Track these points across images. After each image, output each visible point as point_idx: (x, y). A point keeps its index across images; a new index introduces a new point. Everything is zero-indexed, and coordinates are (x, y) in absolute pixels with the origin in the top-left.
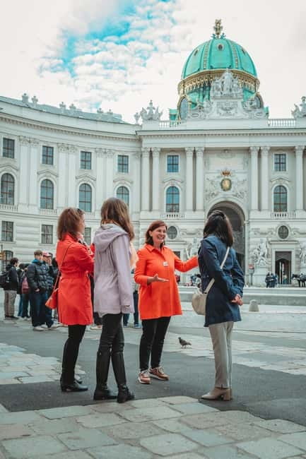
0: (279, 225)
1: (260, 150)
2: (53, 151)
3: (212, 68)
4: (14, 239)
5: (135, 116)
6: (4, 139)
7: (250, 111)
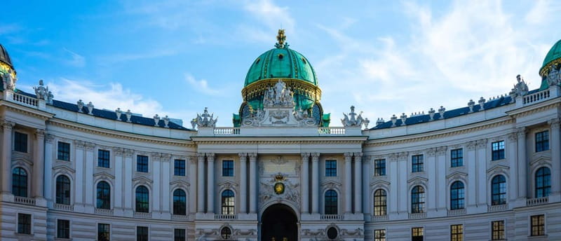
0: (328, 226)
1: (311, 156)
2: (109, 155)
3: (272, 76)
4: (70, 237)
5: (192, 122)
6: (59, 142)
7: (301, 119)
